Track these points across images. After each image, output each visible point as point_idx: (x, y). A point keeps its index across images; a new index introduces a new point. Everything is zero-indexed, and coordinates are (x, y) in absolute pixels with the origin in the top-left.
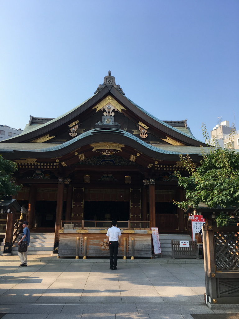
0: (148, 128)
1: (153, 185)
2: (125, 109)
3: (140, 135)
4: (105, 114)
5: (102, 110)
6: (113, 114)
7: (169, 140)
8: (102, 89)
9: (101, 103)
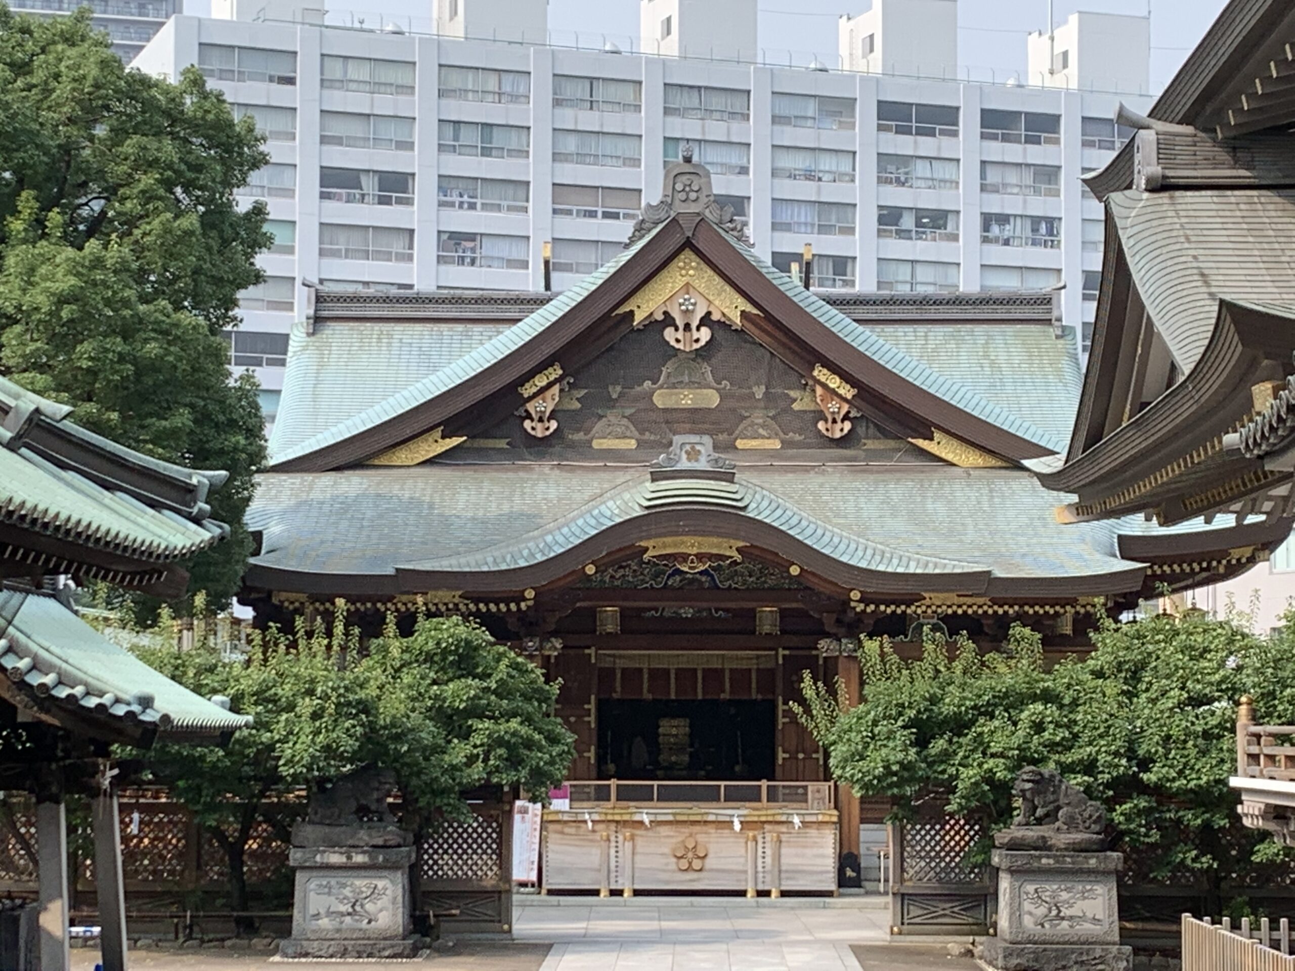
0: (853, 392)
2: (753, 310)
3: (821, 425)
4: (669, 334)
5: (659, 317)
6: (705, 335)
7: (940, 446)
8: (656, 224)
9: (653, 285)
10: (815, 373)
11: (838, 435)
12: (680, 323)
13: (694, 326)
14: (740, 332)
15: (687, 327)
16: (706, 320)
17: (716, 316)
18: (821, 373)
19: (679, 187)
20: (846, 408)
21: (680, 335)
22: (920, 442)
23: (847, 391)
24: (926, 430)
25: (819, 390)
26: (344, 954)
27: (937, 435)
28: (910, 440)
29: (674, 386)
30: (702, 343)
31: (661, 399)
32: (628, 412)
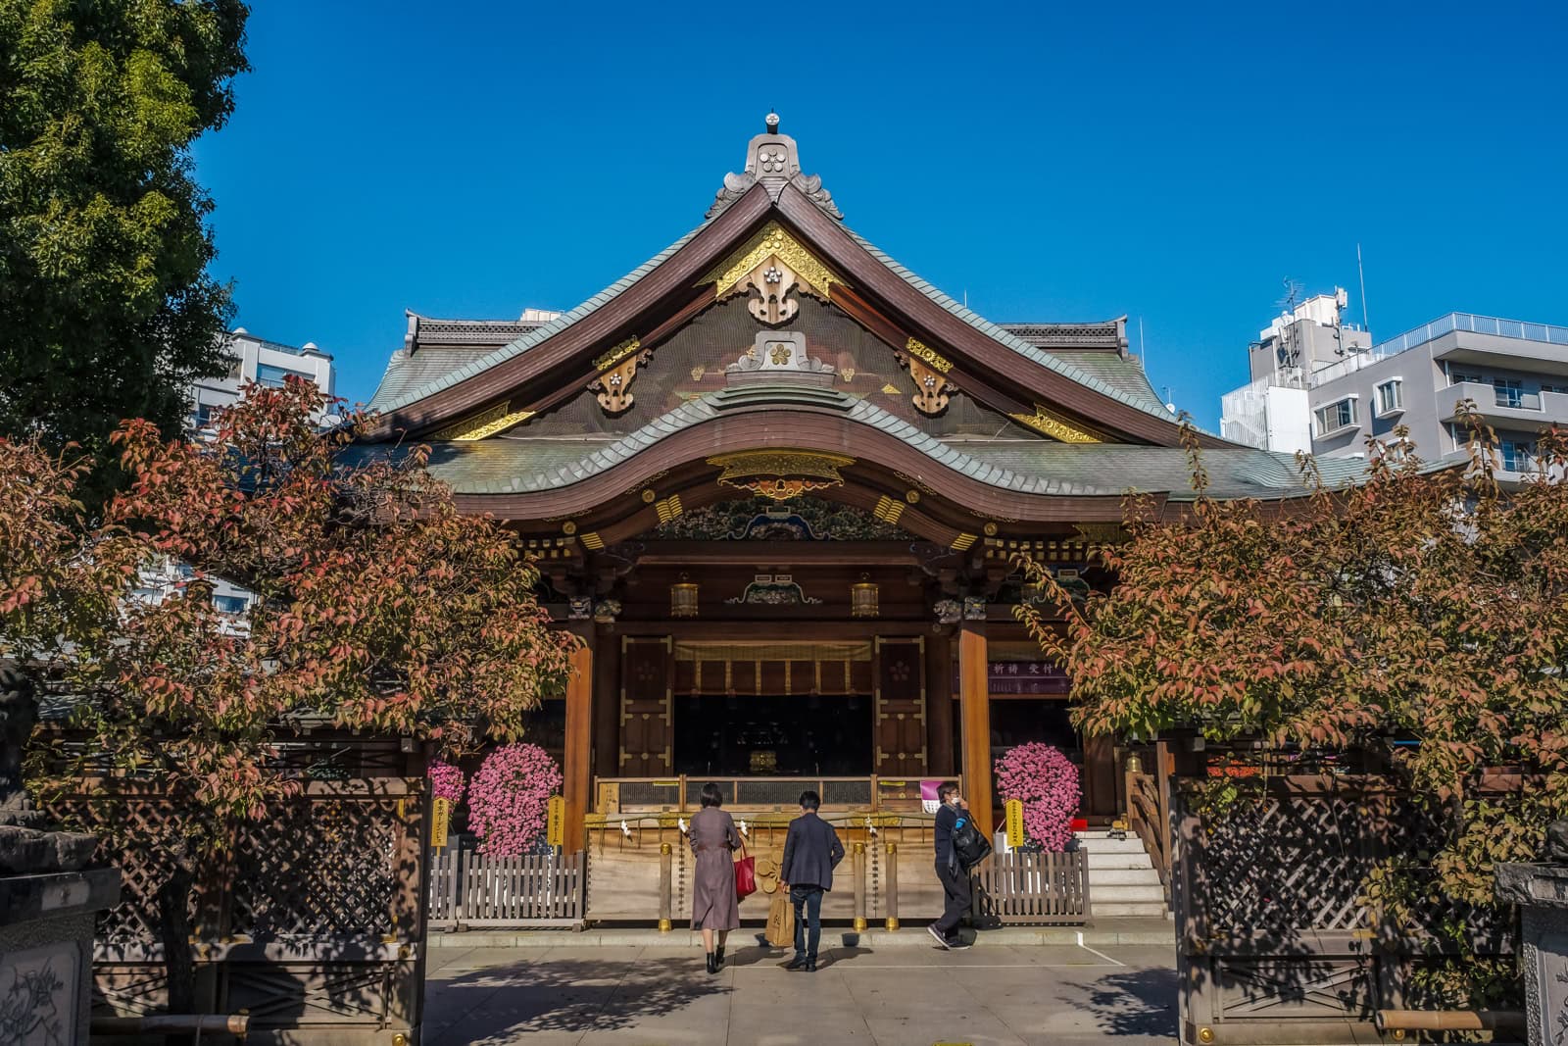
0: (949, 366)
1: (975, 624)
2: (843, 283)
3: (916, 400)
4: (754, 307)
5: (743, 289)
6: (791, 307)
7: (1046, 422)
8: (740, 193)
9: (736, 256)
10: (909, 346)
12: (765, 294)
13: (780, 298)
14: (828, 304)
15: (773, 298)
16: (793, 292)
17: (804, 288)
18: (915, 346)
19: (764, 157)
20: (942, 382)
21: (765, 307)
22: (1022, 417)
23: (943, 365)
24: (1027, 405)
25: (913, 364)
27: (1039, 409)
28: (1011, 415)
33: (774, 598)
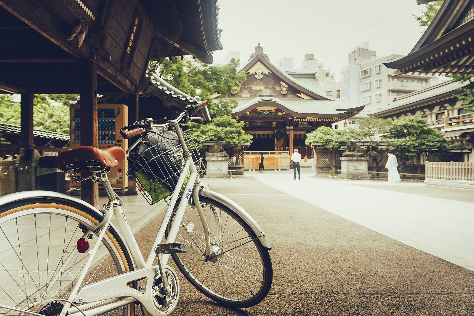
0: (288, 86)
1: (292, 130)
2: (270, 72)
3: (282, 92)
4: (256, 76)
5: (254, 73)
6: (262, 76)
7: (302, 95)
8: (254, 57)
9: (253, 67)
10: (281, 83)
11: (285, 94)
12: (258, 74)
13: (260, 75)
14: (268, 76)
15: (259, 75)
16: (262, 74)
17: (264, 73)
18: (282, 83)
19: (258, 50)
20: (286, 89)
21: (258, 76)
22: (298, 95)
23: (287, 86)
24: (299, 92)
25: (281, 86)
26: (217, 178)
27: (301, 93)
28: (297, 94)
29: (256, 86)
30: (262, 78)
31: (254, 88)
32: (248, 90)
33: (259, 124)
